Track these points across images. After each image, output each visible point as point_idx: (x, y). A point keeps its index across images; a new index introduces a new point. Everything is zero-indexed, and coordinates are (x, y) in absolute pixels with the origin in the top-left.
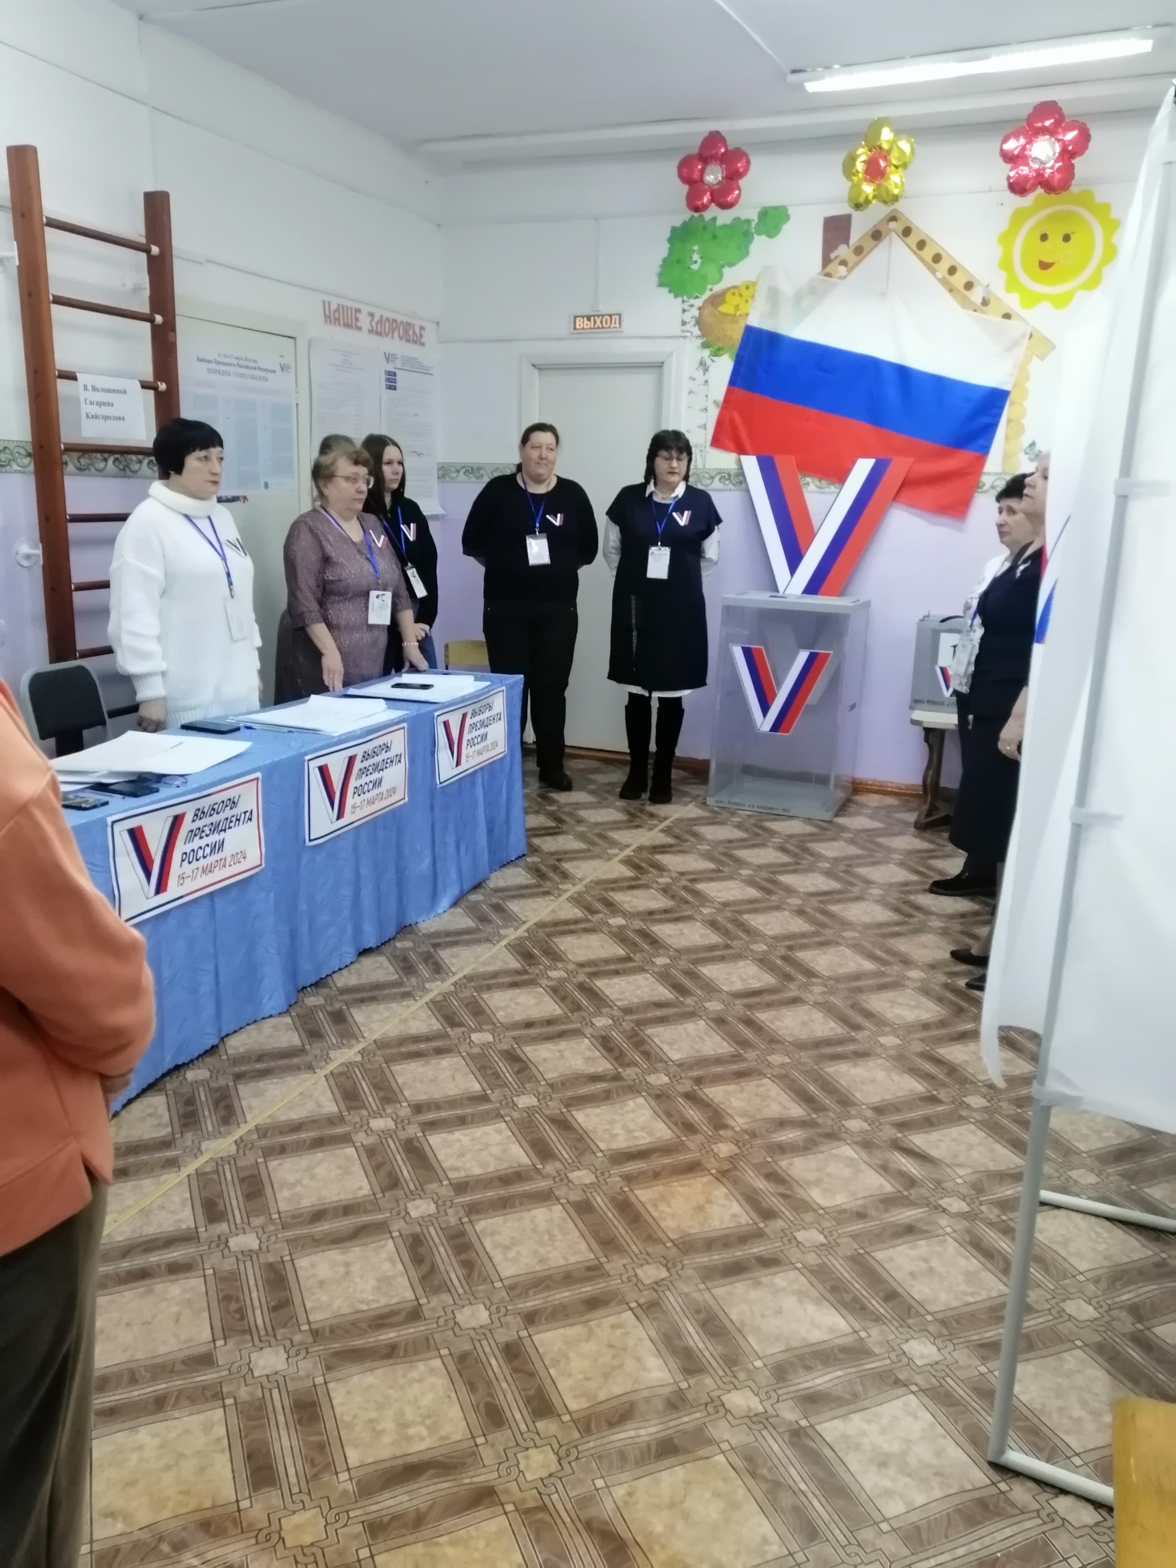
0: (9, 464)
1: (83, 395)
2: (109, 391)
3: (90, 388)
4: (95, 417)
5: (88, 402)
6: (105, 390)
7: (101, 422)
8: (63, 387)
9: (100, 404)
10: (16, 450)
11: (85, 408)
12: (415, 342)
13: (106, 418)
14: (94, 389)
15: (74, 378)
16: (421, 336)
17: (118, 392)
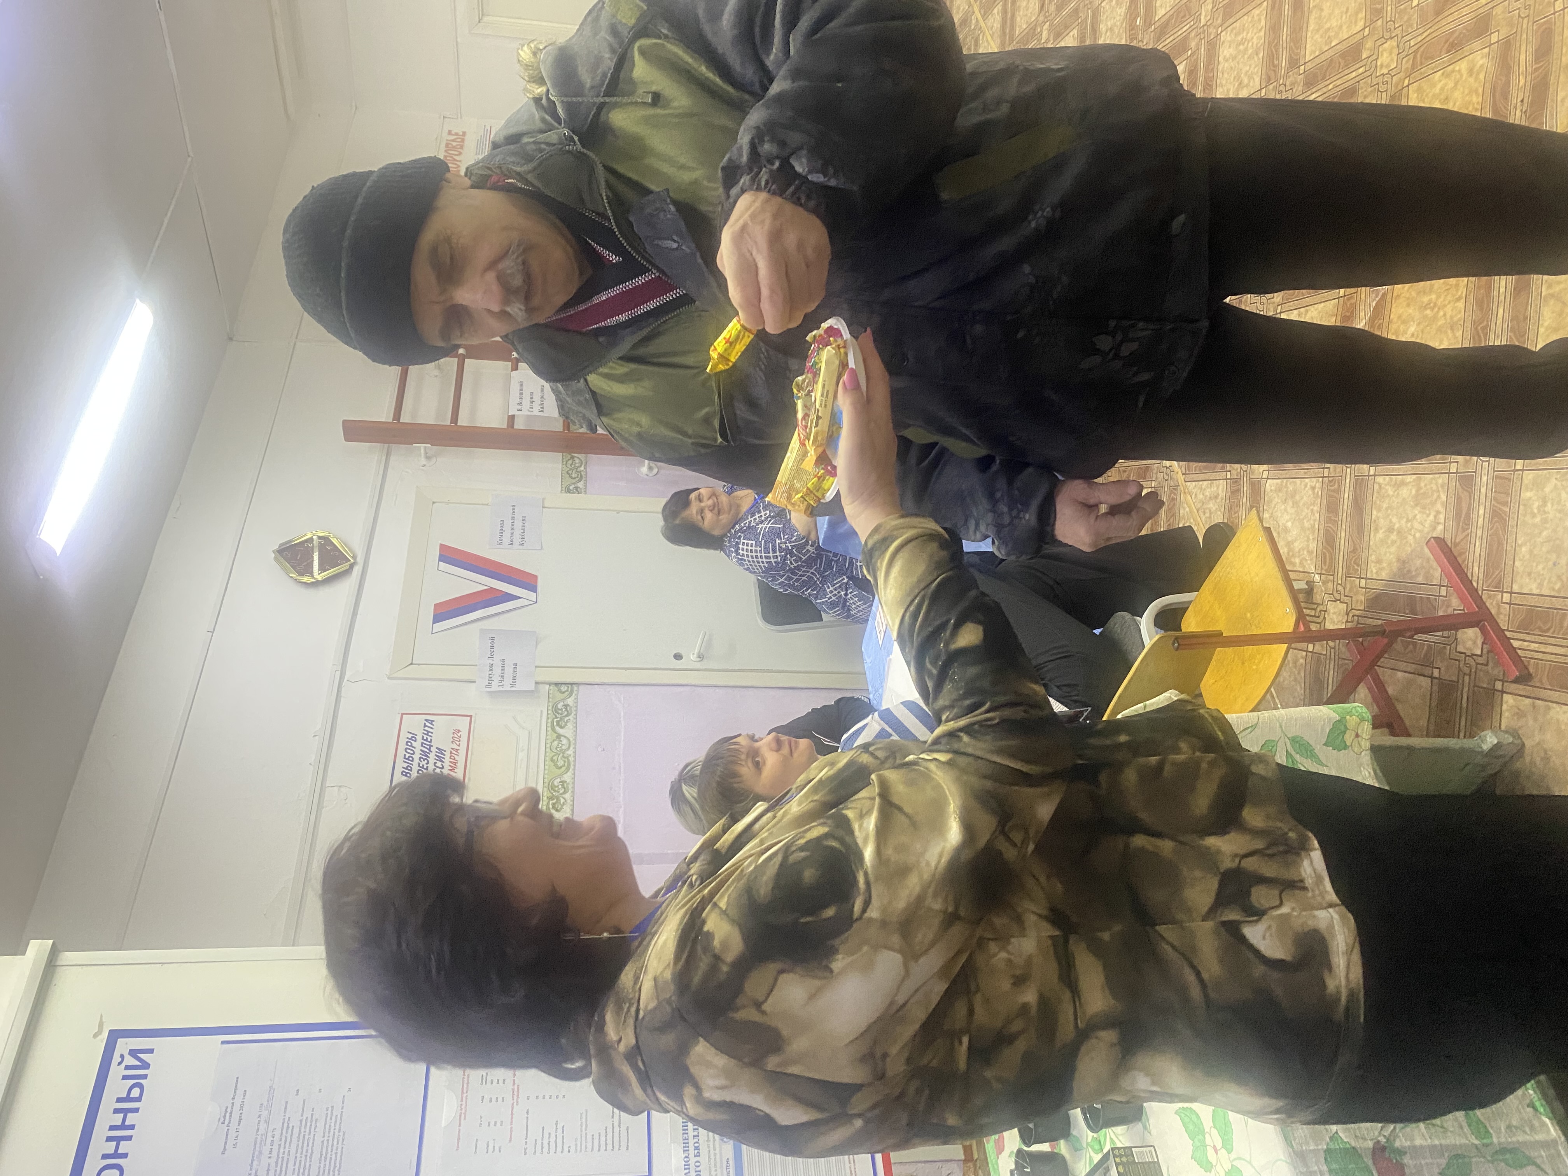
0: (580, 472)
1: (525, 412)
2: (521, 393)
3: (520, 407)
4: (542, 406)
5: (531, 410)
6: (521, 397)
7: (545, 402)
8: (519, 425)
9: (532, 401)
10: (569, 466)
11: (536, 412)
12: (463, 141)
13: (542, 399)
14: (520, 404)
15: (513, 417)
16: (457, 134)
17: (521, 387)
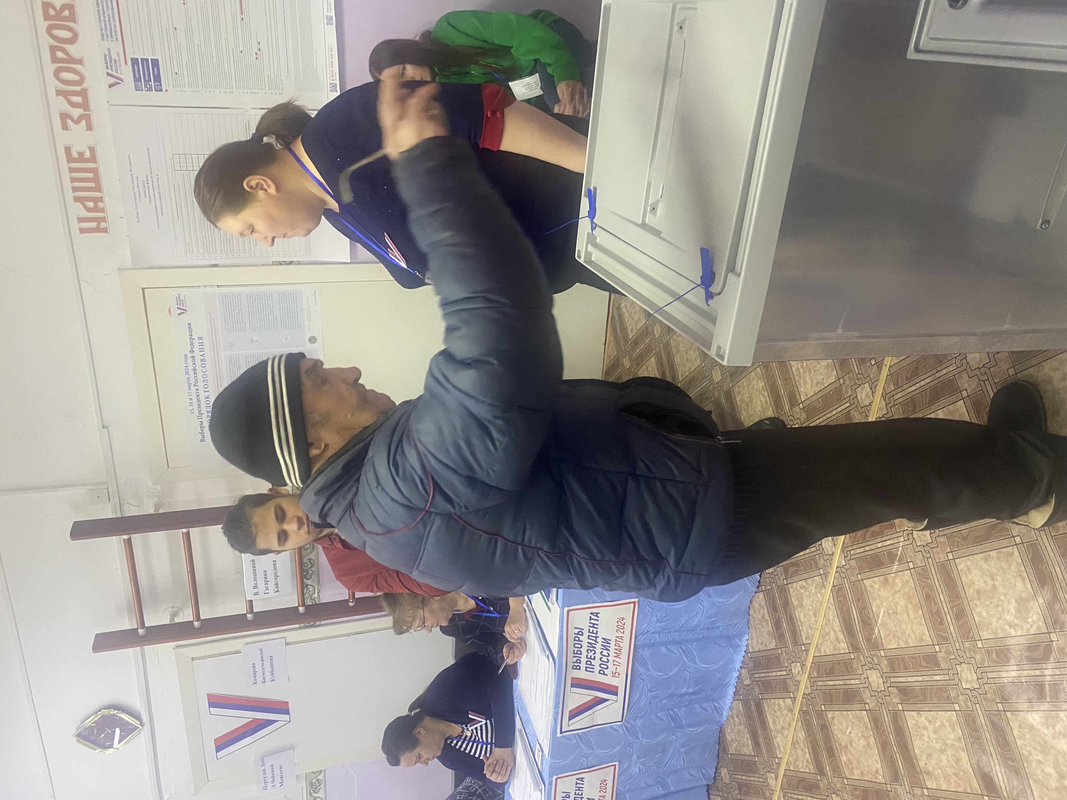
1: (262, 595)
2: (255, 574)
3: (256, 591)
4: (277, 585)
5: (267, 591)
7: (280, 581)
8: (259, 608)
9: (266, 582)
13: (276, 576)
14: (256, 587)
15: (251, 601)
